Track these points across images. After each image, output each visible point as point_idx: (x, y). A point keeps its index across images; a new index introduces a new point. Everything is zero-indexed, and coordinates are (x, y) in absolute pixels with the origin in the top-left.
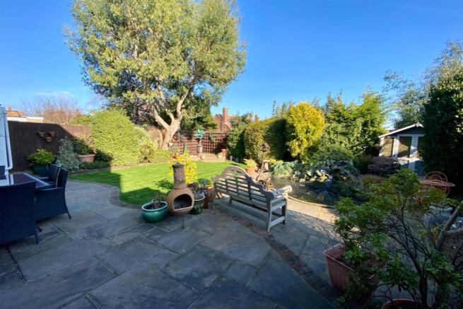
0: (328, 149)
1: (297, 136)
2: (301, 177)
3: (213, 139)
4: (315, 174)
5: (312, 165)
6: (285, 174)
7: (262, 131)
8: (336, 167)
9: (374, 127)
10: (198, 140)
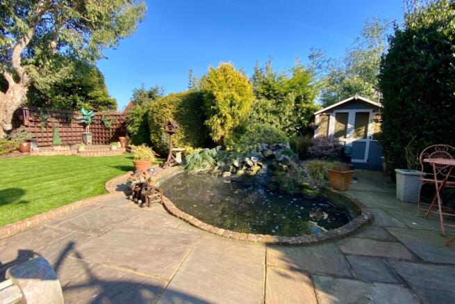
0: (259, 130)
1: (218, 109)
2: (225, 169)
3: (108, 124)
4: (243, 163)
5: (239, 151)
6: (204, 166)
7: (172, 106)
8: (269, 152)
9: (306, 103)
10: (84, 125)
